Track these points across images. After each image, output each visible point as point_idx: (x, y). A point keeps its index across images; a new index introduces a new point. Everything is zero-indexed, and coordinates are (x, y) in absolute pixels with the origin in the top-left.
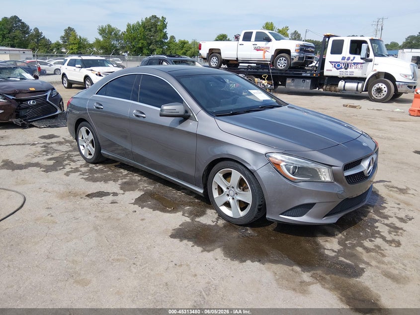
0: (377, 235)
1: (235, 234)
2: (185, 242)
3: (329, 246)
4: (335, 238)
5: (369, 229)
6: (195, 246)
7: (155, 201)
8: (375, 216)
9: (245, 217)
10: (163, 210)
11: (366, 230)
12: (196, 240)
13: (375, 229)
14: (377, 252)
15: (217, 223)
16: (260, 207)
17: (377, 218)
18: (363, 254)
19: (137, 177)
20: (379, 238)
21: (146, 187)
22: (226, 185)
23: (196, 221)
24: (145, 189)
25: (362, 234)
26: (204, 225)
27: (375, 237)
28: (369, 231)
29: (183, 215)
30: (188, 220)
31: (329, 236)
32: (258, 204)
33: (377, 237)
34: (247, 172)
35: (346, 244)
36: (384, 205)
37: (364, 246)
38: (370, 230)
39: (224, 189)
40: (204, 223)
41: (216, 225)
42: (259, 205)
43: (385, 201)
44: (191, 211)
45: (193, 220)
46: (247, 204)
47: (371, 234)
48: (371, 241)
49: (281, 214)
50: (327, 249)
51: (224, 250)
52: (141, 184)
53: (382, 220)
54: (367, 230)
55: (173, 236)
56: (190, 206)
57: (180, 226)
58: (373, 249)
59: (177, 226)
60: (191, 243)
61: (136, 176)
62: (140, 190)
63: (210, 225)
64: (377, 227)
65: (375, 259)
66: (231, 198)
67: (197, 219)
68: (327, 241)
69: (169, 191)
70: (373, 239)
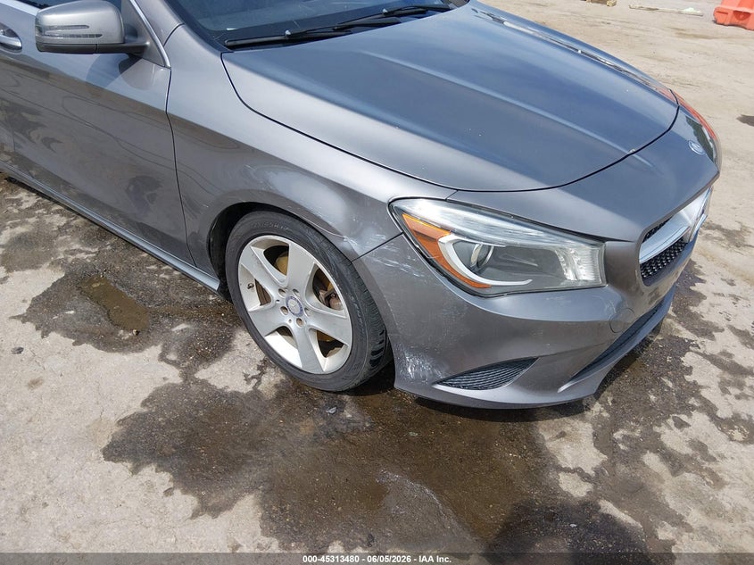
0: (692, 401)
1: (306, 428)
2: (149, 472)
3: (569, 458)
4: (583, 419)
5: (669, 378)
6: (178, 492)
7: (88, 305)
8: (680, 328)
9: (335, 375)
10: (107, 342)
11: (663, 384)
12: (184, 462)
13: (687, 377)
14: (699, 469)
15: (259, 382)
16: (375, 357)
17: (686, 334)
18: (662, 481)
19: (57, 216)
20: (701, 409)
21: (73, 252)
22: (275, 283)
23: (196, 382)
24: (71, 258)
25: (653, 398)
26: (219, 395)
27: (688, 409)
28: (670, 385)
29: (162, 357)
30: (173, 376)
31: (567, 416)
32: (369, 349)
33: (694, 408)
34: (332, 257)
35: (615, 442)
36: (698, 287)
37: (663, 447)
38: (674, 381)
39: (272, 292)
40: (220, 386)
41: (256, 394)
42: (374, 353)
43: (698, 272)
44: (190, 341)
45: (187, 375)
46: (339, 344)
47: (678, 397)
48: (681, 425)
49: (441, 382)
50: (567, 470)
51: (263, 504)
52: (64, 243)
53: (699, 340)
54: (665, 380)
55: (114, 452)
56: (188, 320)
57: (144, 404)
58: (689, 458)
59: (136, 407)
60: (164, 479)
61: (57, 212)
62: (55, 264)
63: (236, 394)
64: (689, 370)
65: (696, 497)
66: (294, 319)
67: (202, 374)
68: (563, 435)
69: (137, 264)
70: (684, 417)
